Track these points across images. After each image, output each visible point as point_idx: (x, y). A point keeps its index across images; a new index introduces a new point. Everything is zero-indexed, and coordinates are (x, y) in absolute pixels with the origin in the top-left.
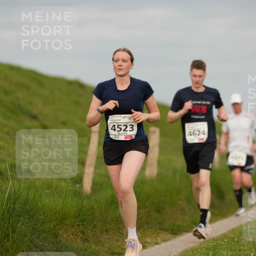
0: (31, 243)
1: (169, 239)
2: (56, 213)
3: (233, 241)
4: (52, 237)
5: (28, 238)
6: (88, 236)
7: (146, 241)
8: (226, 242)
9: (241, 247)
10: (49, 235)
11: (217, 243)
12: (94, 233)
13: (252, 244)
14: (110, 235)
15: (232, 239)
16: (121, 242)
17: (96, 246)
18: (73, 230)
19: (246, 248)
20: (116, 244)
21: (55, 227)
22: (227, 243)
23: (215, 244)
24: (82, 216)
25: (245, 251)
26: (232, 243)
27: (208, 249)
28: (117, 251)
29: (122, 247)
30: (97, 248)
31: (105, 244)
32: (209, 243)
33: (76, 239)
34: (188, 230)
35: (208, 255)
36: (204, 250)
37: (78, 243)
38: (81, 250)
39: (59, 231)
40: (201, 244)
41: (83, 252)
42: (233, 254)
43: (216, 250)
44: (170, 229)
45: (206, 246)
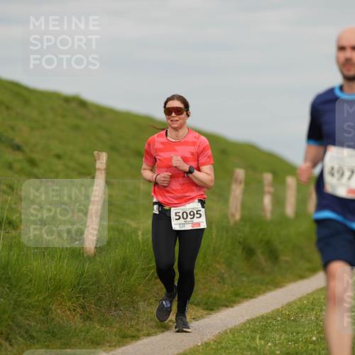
0: (13, 322)
1: (202, 317)
2: (47, 281)
3: (289, 319)
4: (41, 314)
5: (7, 315)
6: (91, 313)
8: (278, 321)
9: (300, 329)
10: (36, 311)
11: (267, 323)
12: (98, 308)
13: (314, 324)
14: (121, 310)
15: (287, 317)
16: (136, 321)
17: (102, 326)
18: (69, 304)
19: (306, 330)
20: (130, 323)
21: (44, 299)
22: (280, 322)
23: (264, 323)
24: (83, 285)
25: (305, 333)
26: (288, 322)
27: (254, 331)
28: (130, 332)
29: (137, 327)
30: (103, 329)
31: (113, 324)
32: (255, 322)
33: (74, 317)
34: (227, 304)
35: (254, 338)
36: (248, 332)
37: (77, 323)
38: (81, 331)
39: (51, 306)
40: (245, 324)
41: (83, 334)
42: (288, 338)
43: (265, 333)
44: (204, 302)
45: (252, 326)
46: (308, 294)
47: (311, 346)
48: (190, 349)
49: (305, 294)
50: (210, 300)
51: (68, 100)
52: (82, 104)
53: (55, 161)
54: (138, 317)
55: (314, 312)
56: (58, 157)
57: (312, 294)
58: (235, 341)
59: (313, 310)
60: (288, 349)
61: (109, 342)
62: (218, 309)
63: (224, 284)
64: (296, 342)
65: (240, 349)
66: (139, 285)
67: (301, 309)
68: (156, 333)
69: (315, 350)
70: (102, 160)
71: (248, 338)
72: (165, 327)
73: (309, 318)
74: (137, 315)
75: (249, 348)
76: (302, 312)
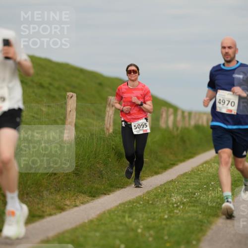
1: (88, 202)
3: (148, 203)
7: (65, 203)
8: (141, 204)
9: (156, 210)
11: (133, 205)
13: (166, 206)
14: (31, 197)
15: (147, 201)
16: (42, 205)
19: (160, 210)
20: (37, 207)
23: (131, 206)
25: (159, 213)
26: (147, 205)
27: (124, 212)
28: (37, 213)
29: (43, 209)
32: (125, 205)
34: (105, 192)
35: (124, 217)
36: (120, 213)
40: (117, 207)
42: (148, 216)
43: (132, 213)
44: (89, 191)
45: (122, 208)
46: (161, 185)
47: (164, 222)
48: (80, 225)
49: (159, 185)
50: (93, 190)
54: (43, 202)
55: (166, 198)
57: (164, 185)
59: (165, 196)
60: (148, 224)
62: (99, 196)
63: (103, 178)
64: (154, 219)
65: (115, 225)
66: (43, 179)
67: (157, 196)
69: (167, 225)
71: (120, 216)
72: (62, 209)
73: (162, 202)
74: (42, 201)
75: (121, 223)
76: (157, 198)
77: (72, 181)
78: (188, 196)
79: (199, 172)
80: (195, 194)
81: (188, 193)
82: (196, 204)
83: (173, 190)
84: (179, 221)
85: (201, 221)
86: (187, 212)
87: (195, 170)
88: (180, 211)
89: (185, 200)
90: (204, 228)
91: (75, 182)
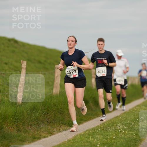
1: (67, 129)
2: (1, 115)
3: (103, 129)
6: (20, 128)
7: (54, 130)
9: (108, 133)
12: (23, 126)
13: (114, 131)
14: (33, 127)
16: (39, 131)
17: (25, 134)
20: (37, 132)
21: (1, 123)
22: (100, 131)
23: (93, 131)
24: (17, 117)
25: (110, 135)
26: (103, 131)
27: (89, 135)
28: (37, 136)
29: (40, 134)
30: (25, 135)
31: (30, 133)
32: (89, 131)
33: (13, 130)
35: (89, 138)
36: (86, 135)
37: (14, 133)
38: (16, 136)
39: (3, 126)
40: (85, 132)
41: (17, 137)
42: (103, 137)
43: (94, 135)
44: (68, 123)
45: (88, 133)
46: (111, 119)
47: (113, 141)
48: (63, 143)
49: (110, 119)
50: (70, 122)
51: (10, 40)
52: (16, 42)
53: (5, 65)
55: (114, 126)
56: (6, 64)
57: (113, 119)
58: (81, 139)
59: (113, 125)
60: (103, 142)
61: (28, 140)
64: (107, 139)
65: (83, 142)
66: (41, 116)
67: (108, 125)
68: (48, 136)
69: (115, 142)
70: (24, 64)
71: (86, 138)
72: (51, 134)
73: (112, 129)
74: (40, 129)
75: (87, 142)
76: (109, 126)
77: (58, 117)
78: (127, 125)
79: (134, 111)
80: (131, 124)
81: (127, 124)
82: (132, 130)
83: (118, 122)
84: (122, 140)
85: (135, 140)
86: (127, 134)
87: (131, 111)
88: (122, 134)
89: (126, 128)
90: (137, 144)
91: (59, 118)
